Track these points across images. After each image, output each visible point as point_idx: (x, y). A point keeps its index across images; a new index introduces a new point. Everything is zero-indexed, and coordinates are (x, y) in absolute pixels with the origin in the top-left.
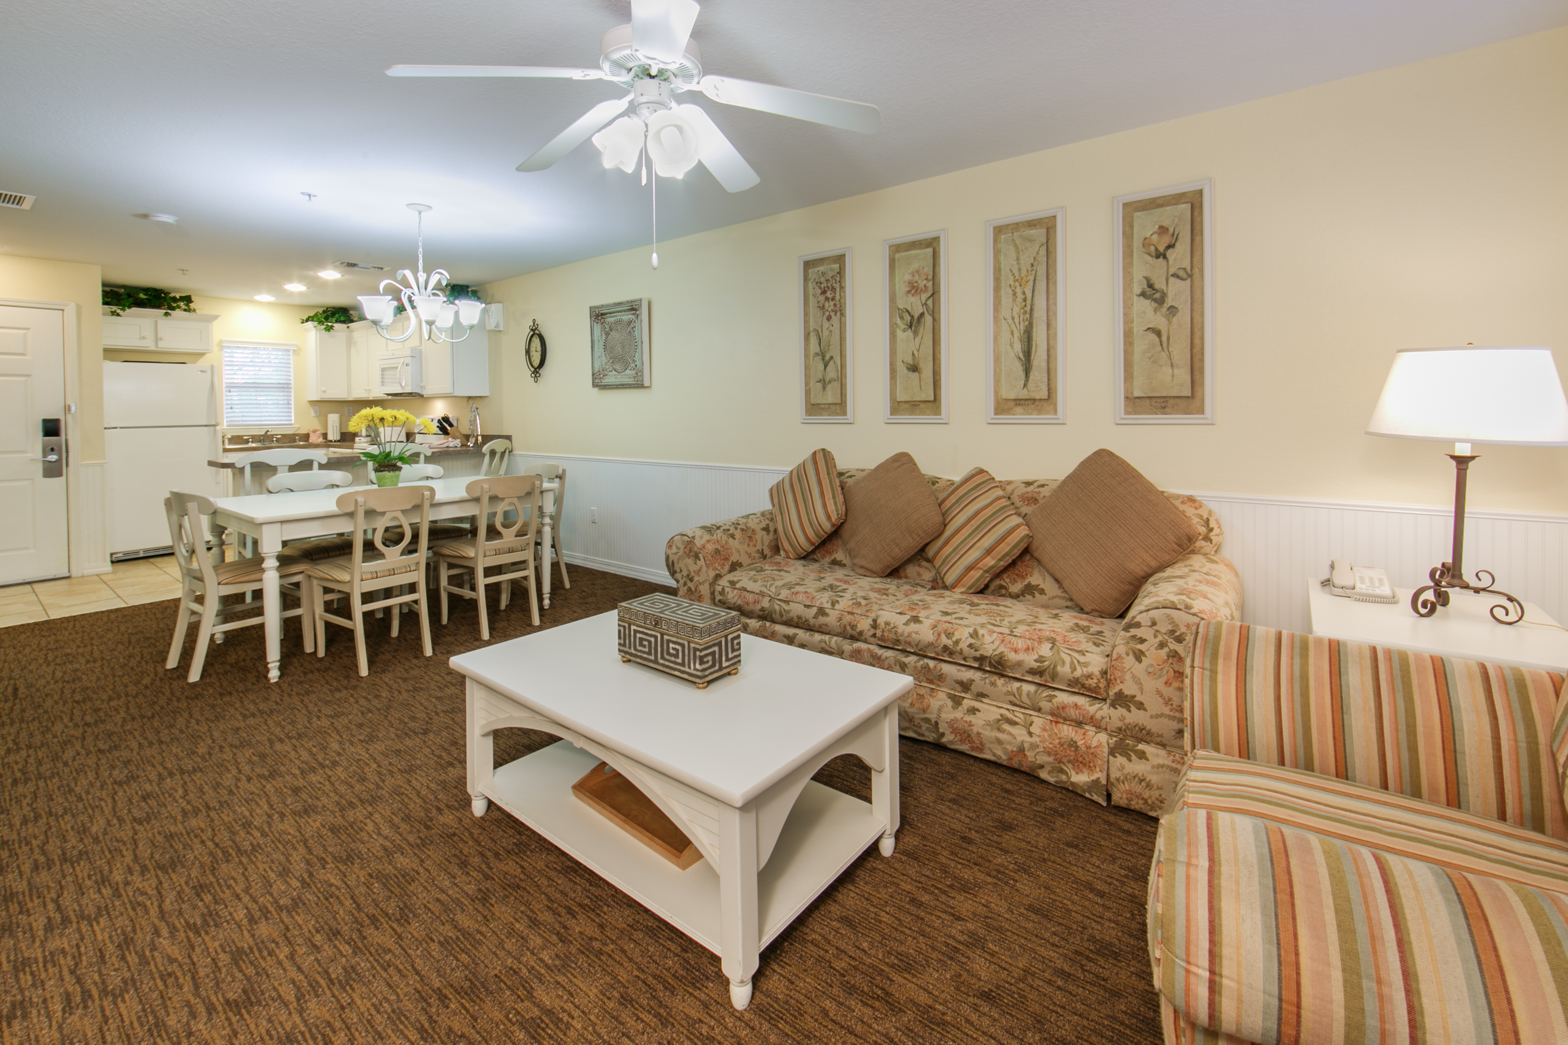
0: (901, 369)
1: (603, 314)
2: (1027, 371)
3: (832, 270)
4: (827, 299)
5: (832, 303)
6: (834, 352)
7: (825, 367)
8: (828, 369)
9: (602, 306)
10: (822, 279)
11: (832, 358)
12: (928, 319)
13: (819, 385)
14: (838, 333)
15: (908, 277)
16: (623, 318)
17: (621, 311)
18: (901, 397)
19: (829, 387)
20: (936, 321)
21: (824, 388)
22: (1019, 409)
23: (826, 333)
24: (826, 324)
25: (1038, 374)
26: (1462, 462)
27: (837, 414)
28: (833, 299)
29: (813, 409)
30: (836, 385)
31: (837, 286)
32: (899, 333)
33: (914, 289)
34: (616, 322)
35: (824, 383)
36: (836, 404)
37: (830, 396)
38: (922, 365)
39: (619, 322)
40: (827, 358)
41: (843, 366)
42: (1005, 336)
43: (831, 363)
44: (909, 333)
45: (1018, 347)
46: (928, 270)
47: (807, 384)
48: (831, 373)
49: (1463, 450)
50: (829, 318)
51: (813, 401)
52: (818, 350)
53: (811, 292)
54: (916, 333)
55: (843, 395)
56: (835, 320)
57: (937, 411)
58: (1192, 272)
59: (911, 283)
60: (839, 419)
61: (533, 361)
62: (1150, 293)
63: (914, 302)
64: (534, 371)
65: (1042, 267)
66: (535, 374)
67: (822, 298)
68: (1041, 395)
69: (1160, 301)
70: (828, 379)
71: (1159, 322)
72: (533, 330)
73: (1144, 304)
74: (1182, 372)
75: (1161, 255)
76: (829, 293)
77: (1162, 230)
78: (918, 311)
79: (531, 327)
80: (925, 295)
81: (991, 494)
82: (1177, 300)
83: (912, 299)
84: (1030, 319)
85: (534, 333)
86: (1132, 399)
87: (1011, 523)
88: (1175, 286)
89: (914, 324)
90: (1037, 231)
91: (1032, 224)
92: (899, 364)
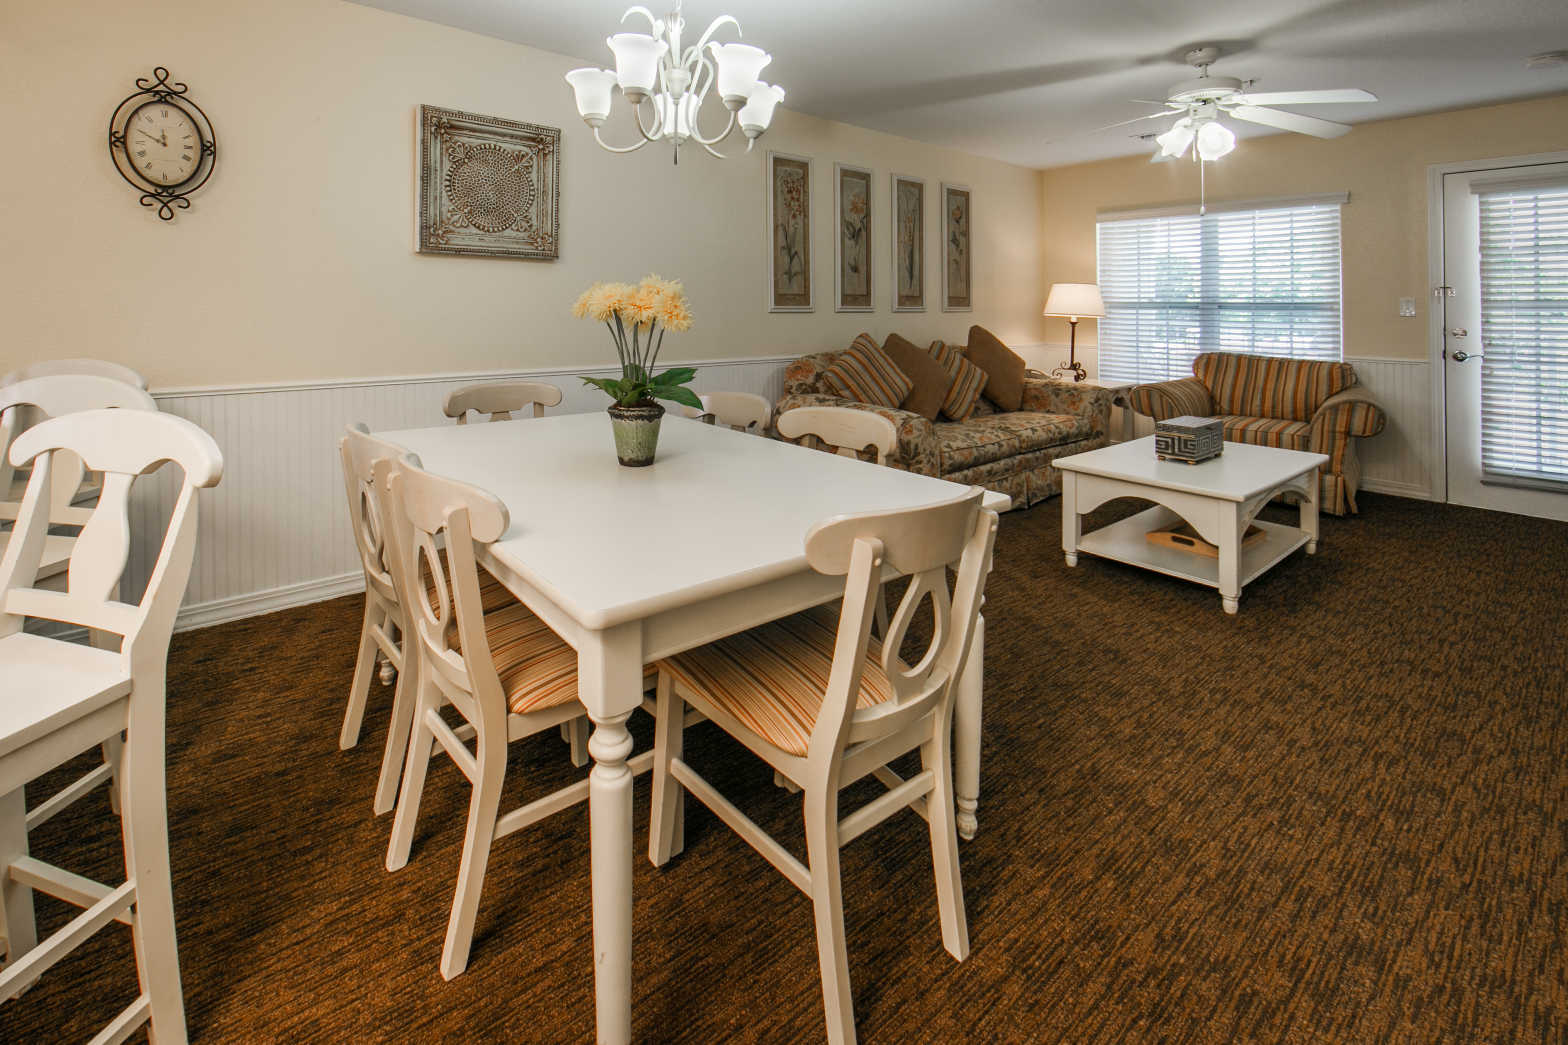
0: (848, 270)
1: (452, 127)
2: (911, 277)
3: (797, 173)
4: (793, 198)
5: (797, 203)
6: (798, 247)
7: (791, 260)
8: (794, 262)
9: (461, 114)
10: (789, 179)
11: (796, 253)
12: (864, 233)
13: (786, 277)
14: (802, 230)
15: (851, 198)
16: (504, 146)
17: (504, 135)
18: (848, 292)
19: (794, 279)
20: (868, 236)
21: (790, 280)
22: (907, 303)
23: (791, 230)
24: (792, 222)
25: (916, 281)
26: (1074, 324)
27: (802, 304)
28: (798, 200)
29: (781, 299)
30: (800, 278)
31: (801, 189)
32: (846, 240)
33: (855, 209)
34: (483, 149)
35: (790, 275)
36: (799, 295)
37: (796, 288)
38: (860, 268)
39: (496, 150)
40: (792, 252)
41: (807, 261)
42: (902, 253)
43: (796, 258)
44: (852, 242)
45: (907, 261)
46: (863, 196)
47: (775, 275)
48: (796, 267)
49: (1074, 320)
50: (794, 216)
51: (780, 292)
52: (784, 244)
53: (779, 188)
54: (857, 243)
55: (806, 287)
56: (799, 219)
57: (868, 303)
58: (966, 234)
59: (853, 203)
60: (803, 308)
61: (149, 166)
62: (954, 241)
63: (856, 219)
64: (152, 190)
65: (917, 213)
66: (166, 200)
67: (788, 197)
68: (917, 294)
69: (957, 246)
70: (793, 271)
71: (957, 257)
72: (157, 93)
73: (953, 246)
74: (964, 284)
75: (958, 221)
76: (794, 194)
77: (958, 208)
78: (858, 225)
79: (141, 83)
80: (862, 215)
81: (958, 356)
82: (962, 247)
83: (855, 216)
84: (912, 245)
85: (159, 101)
86: (950, 298)
87: (979, 371)
88: (962, 240)
89: (855, 235)
90: (915, 190)
91: (913, 184)
92: (846, 265)
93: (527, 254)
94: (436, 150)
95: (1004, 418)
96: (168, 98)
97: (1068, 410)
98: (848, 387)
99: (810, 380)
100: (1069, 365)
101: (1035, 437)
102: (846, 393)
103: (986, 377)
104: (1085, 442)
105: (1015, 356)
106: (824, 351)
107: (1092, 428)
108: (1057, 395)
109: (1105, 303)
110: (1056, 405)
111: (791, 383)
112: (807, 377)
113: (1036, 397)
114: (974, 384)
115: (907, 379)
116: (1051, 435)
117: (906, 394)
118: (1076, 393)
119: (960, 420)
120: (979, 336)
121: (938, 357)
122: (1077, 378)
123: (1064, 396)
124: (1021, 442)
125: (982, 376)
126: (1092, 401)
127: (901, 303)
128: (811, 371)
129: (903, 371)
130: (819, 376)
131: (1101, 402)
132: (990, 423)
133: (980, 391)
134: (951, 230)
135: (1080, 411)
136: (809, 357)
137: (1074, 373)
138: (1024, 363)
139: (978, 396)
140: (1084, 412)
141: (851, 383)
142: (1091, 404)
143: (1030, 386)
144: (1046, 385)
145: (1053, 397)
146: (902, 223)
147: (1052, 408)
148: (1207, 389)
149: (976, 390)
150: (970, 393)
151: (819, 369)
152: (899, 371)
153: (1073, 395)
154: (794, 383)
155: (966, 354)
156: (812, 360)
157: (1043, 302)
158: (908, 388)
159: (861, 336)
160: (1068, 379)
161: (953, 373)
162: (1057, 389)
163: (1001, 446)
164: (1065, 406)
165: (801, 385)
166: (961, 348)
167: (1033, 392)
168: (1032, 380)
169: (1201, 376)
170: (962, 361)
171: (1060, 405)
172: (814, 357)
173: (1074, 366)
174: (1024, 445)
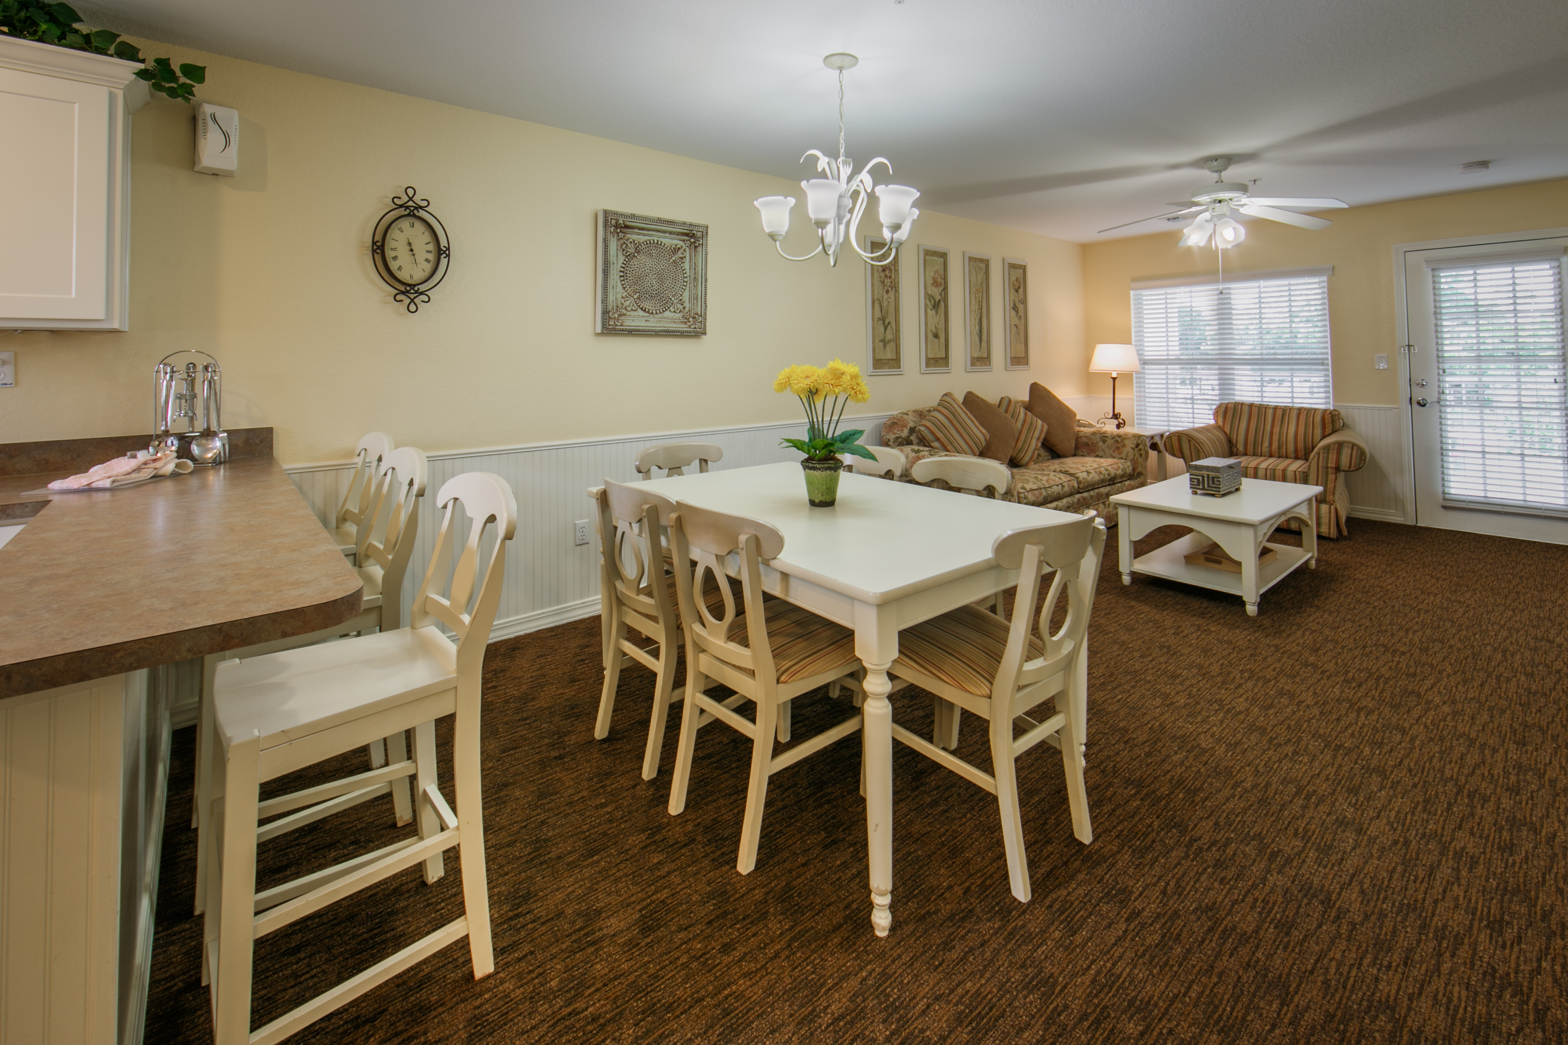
0: (930, 337)
1: (626, 227)
2: (981, 341)
4: (886, 276)
5: (889, 280)
6: (891, 318)
7: (885, 329)
8: (888, 331)
9: (633, 216)
11: (889, 323)
12: (942, 304)
13: (881, 344)
14: (894, 304)
15: (932, 274)
16: (664, 241)
17: (665, 232)
18: (931, 356)
19: (888, 346)
20: (946, 306)
21: (885, 347)
22: (978, 363)
23: (885, 303)
24: (886, 296)
25: (984, 344)
26: (1114, 379)
27: (894, 368)
28: (890, 277)
29: (878, 363)
30: (892, 344)
31: (893, 268)
32: (929, 311)
33: (935, 283)
34: (648, 244)
35: (884, 342)
36: (892, 360)
37: (889, 354)
38: (940, 334)
39: (658, 244)
40: (886, 323)
41: (898, 330)
42: (973, 320)
43: (890, 327)
44: (933, 311)
45: (977, 327)
46: (942, 272)
47: (873, 343)
48: (889, 336)
49: (1114, 375)
50: (887, 292)
51: (877, 357)
52: (880, 316)
53: (875, 268)
54: (937, 312)
55: (898, 353)
56: (892, 293)
57: (947, 365)
58: (1024, 302)
59: (934, 278)
60: (895, 371)
61: (400, 268)
62: (1015, 308)
63: (936, 292)
64: (403, 289)
65: (984, 285)
66: (412, 296)
67: (882, 275)
68: (985, 355)
69: (1017, 312)
70: (887, 340)
71: (1017, 322)
72: (407, 207)
73: (1013, 313)
74: (1023, 346)
75: (1017, 291)
76: (887, 272)
77: (1017, 279)
78: (938, 298)
79: (395, 200)
80: (941, 289)
81: (1022, 410)
82: (1021, 313)
83: (935, 289)
84: (981, 313)
85: (409, 215)
86: (1012, 358)
87: (1040, 422)
88: (1021, 307)
89: (936, 306)
90: (983, 265)
91: (981, 260)
92: (929, 332)
93: (683, 332)
94: (613, 245)
95: (1062, 463)
96: (415, 212)
97: (1114, 454)
98: (938, 440)
99: (905, 433)
100: (1111, 415)
101: (1089, 478)
102: (936, 444)
103: (1046, 427)
104: (1128, 482)
105: (1067, 408)
106: (913, 409)
107: (1134, 470)
108: (1104, 442)
109: (1140, 360)
110: (1104, 451)
111: (888, 437)
112: (902, 431)
113: (1087, 444)
114: (1037, 434)
115: (984, 431)
116: (1102, 477)
117: (984, 443)
118: (1119, 440)
119: (1026, 466)
120: (1035, 389)
121: (1006, 411)
122: (1118, 426)
123: (1109, 442)
124: (1079, 483)
125: (1043, 427)
126: (1134, 446)
127: (973, 364)
128: (906, 426)
129: (980, 424)
130: (912, 430)
131: (1141, 447)
132: (1051, 468)
133: (1041, 440)
134: (1012, 299)
135: (1123, 455)
136: (903, 413)
137: (1116, 422)
138: (1075, 415)
139: (1040, 444)
140: (1127, 456)
141: (940, 435)
142: (1133, 449)
143: (1081, 434)
144: (1094, 433)
145: (1101, 444)
146: (973, 295)
147: (1100, 453)
148: (1226, 434)
149: (1038, 439)
150: (1034, 442)
151: (911, 424)
152: (977, 424)
153: (1117, 441)
154: (892, 437)
155: (1028, 407)
156: (905, 416)
157: (1088, 360)
158: (986, 440)
159: (946, 395)
160: (1110, 427)
161: (1019, 425)
162: (1104, 437)
163: (1063, 487)
164: (1111, 451)
165: (897, 438)
166: (1023, 402)
167: (1084, 440)
168: (1082, 429)
169: (1220, 423)
170: (1026, 414)
171: (1106, 450)
172: (907, 414)
173: (1116, 416)
174: (1081, 486)
